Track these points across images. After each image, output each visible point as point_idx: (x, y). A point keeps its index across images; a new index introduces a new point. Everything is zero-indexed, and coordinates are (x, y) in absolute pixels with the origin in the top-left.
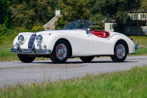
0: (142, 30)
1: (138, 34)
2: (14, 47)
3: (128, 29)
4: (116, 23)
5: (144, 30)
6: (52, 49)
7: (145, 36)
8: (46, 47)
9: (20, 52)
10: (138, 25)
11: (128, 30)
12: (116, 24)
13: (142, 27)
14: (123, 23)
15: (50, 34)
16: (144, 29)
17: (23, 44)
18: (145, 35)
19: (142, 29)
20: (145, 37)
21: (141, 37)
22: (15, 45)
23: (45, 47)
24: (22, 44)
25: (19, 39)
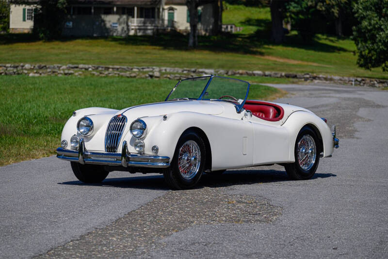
0: (105, 25)
1: (95, 35)
2: (66, 144)
3: (69, 21)
4: (39, 7)
5: (108, 25)
6: (171, 155)
7: (111, 41)
8: (157, 149)
9: (83, 158)
10: (93, 11)
11: (71, 24)
12: (41, 9)
13: (103, 16)
14: (59, 6)
15: (165, 117)
16: (110, 21)
17: (92, 137)
18: (112, 36)
19: (103, 21)
20: (113, 43)
21: (102, 41)
22: (69, 141)
23: (155, 149)
24: (89, 139)
25: (79, 126)
